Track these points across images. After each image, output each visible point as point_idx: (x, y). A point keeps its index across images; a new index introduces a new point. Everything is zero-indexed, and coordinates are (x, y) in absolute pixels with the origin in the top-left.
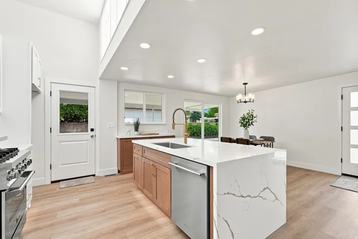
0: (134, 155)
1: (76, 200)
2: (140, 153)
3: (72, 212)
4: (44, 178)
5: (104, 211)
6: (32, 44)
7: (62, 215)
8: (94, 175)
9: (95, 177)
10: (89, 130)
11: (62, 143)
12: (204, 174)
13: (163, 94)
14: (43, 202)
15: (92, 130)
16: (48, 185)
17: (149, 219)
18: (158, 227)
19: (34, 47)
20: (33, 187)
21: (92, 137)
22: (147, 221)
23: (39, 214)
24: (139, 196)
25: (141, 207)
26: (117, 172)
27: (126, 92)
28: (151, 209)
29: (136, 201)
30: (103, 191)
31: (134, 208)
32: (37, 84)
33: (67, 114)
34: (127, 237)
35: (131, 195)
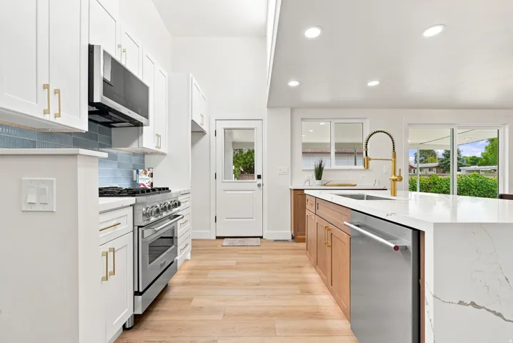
0: (307, 213)
1: (232, 262)
2: (313, 209)
3: (225, 275)
4: (208, 231)
5: (258, 285)
6: (191, 75)
7: (212, 276)
8: (261, 237)
9: (262, 240)
10: (256, 177)
11: (227, 192)
12: (406, 248)
13: (365, 118)
14: (201, 257)
15: (259, 177)
16: (213, 240)
17: (316, 315)
18: (328, 332)
19: (194, 79)
20: (192, 240)
21: (259, 185)
22: (311, 317)
23: (194, 268)
24: (313, 276)
25: (309, 292)
26: (290, 238)
27: (303, 123)
28: (325, 300)
29: (305, 283)
30: (266, 258)
31: (299, 292)
32: (198, 122)
33: (246, 163)
34: (275, 329)
35: (300, 273)
